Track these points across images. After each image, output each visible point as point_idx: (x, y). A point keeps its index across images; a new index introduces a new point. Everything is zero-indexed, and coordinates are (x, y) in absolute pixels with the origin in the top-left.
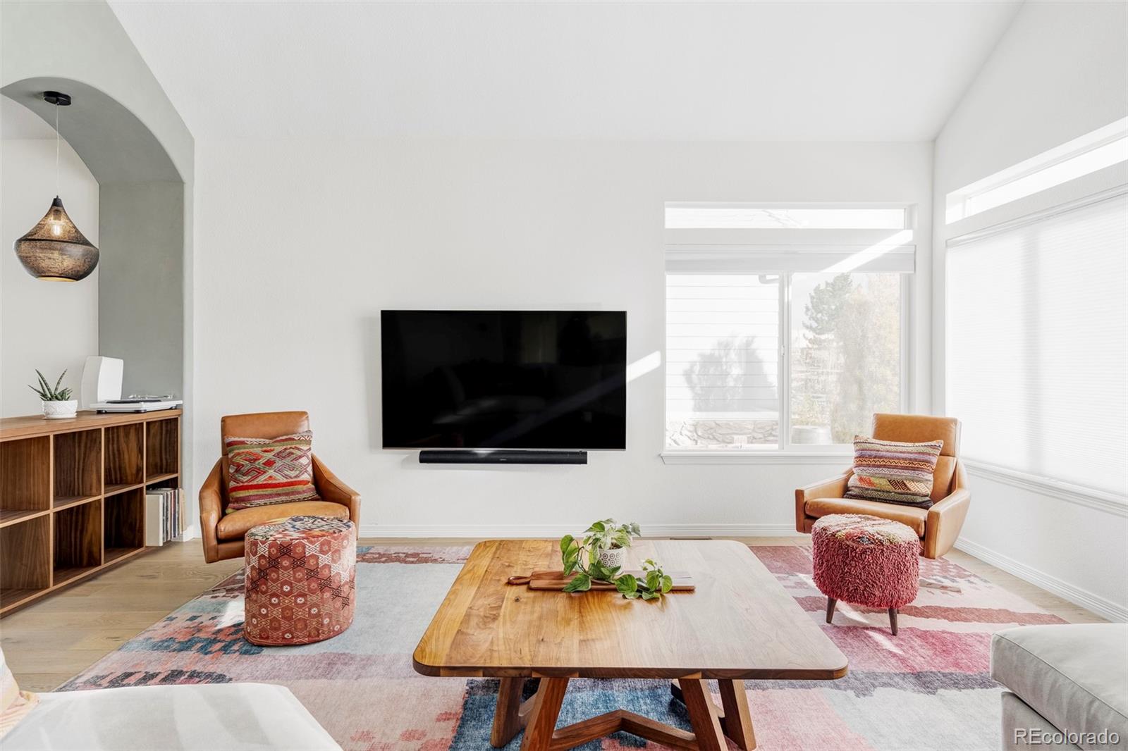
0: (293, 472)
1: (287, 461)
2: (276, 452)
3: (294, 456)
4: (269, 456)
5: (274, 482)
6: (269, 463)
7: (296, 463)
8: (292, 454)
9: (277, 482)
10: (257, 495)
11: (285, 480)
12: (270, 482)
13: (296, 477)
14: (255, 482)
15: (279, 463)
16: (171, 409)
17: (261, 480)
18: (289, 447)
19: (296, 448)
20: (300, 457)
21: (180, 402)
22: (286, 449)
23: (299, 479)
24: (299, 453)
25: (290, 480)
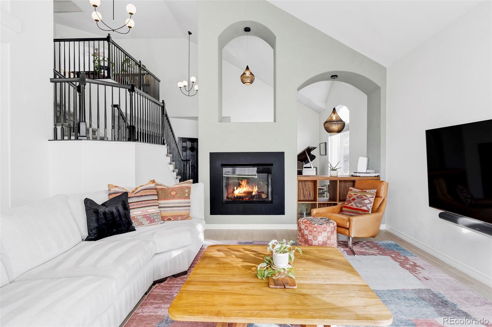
0: (360, 205)
1: (359, 200)
2: (357, 195)
3: (363, 198)
4: (355, 196)
5: (352, 207)
6: (354, 199)
7: (363, 201)
8: (362, 197)
9: (353, 207)
10: (346, 210)
11: (356, 207)
12: (351, 207)
13: (361, 207)
14: (347, 206)
15: (356, 200)
16: (375, 176)
17: (349, 205)
18: (362, 194)
19: (365, 195)
20: (365, 199)
21: (379, 174)
22: (361, 195)
23: (361, 208)
24: (365, 198)
25: (357, 208)
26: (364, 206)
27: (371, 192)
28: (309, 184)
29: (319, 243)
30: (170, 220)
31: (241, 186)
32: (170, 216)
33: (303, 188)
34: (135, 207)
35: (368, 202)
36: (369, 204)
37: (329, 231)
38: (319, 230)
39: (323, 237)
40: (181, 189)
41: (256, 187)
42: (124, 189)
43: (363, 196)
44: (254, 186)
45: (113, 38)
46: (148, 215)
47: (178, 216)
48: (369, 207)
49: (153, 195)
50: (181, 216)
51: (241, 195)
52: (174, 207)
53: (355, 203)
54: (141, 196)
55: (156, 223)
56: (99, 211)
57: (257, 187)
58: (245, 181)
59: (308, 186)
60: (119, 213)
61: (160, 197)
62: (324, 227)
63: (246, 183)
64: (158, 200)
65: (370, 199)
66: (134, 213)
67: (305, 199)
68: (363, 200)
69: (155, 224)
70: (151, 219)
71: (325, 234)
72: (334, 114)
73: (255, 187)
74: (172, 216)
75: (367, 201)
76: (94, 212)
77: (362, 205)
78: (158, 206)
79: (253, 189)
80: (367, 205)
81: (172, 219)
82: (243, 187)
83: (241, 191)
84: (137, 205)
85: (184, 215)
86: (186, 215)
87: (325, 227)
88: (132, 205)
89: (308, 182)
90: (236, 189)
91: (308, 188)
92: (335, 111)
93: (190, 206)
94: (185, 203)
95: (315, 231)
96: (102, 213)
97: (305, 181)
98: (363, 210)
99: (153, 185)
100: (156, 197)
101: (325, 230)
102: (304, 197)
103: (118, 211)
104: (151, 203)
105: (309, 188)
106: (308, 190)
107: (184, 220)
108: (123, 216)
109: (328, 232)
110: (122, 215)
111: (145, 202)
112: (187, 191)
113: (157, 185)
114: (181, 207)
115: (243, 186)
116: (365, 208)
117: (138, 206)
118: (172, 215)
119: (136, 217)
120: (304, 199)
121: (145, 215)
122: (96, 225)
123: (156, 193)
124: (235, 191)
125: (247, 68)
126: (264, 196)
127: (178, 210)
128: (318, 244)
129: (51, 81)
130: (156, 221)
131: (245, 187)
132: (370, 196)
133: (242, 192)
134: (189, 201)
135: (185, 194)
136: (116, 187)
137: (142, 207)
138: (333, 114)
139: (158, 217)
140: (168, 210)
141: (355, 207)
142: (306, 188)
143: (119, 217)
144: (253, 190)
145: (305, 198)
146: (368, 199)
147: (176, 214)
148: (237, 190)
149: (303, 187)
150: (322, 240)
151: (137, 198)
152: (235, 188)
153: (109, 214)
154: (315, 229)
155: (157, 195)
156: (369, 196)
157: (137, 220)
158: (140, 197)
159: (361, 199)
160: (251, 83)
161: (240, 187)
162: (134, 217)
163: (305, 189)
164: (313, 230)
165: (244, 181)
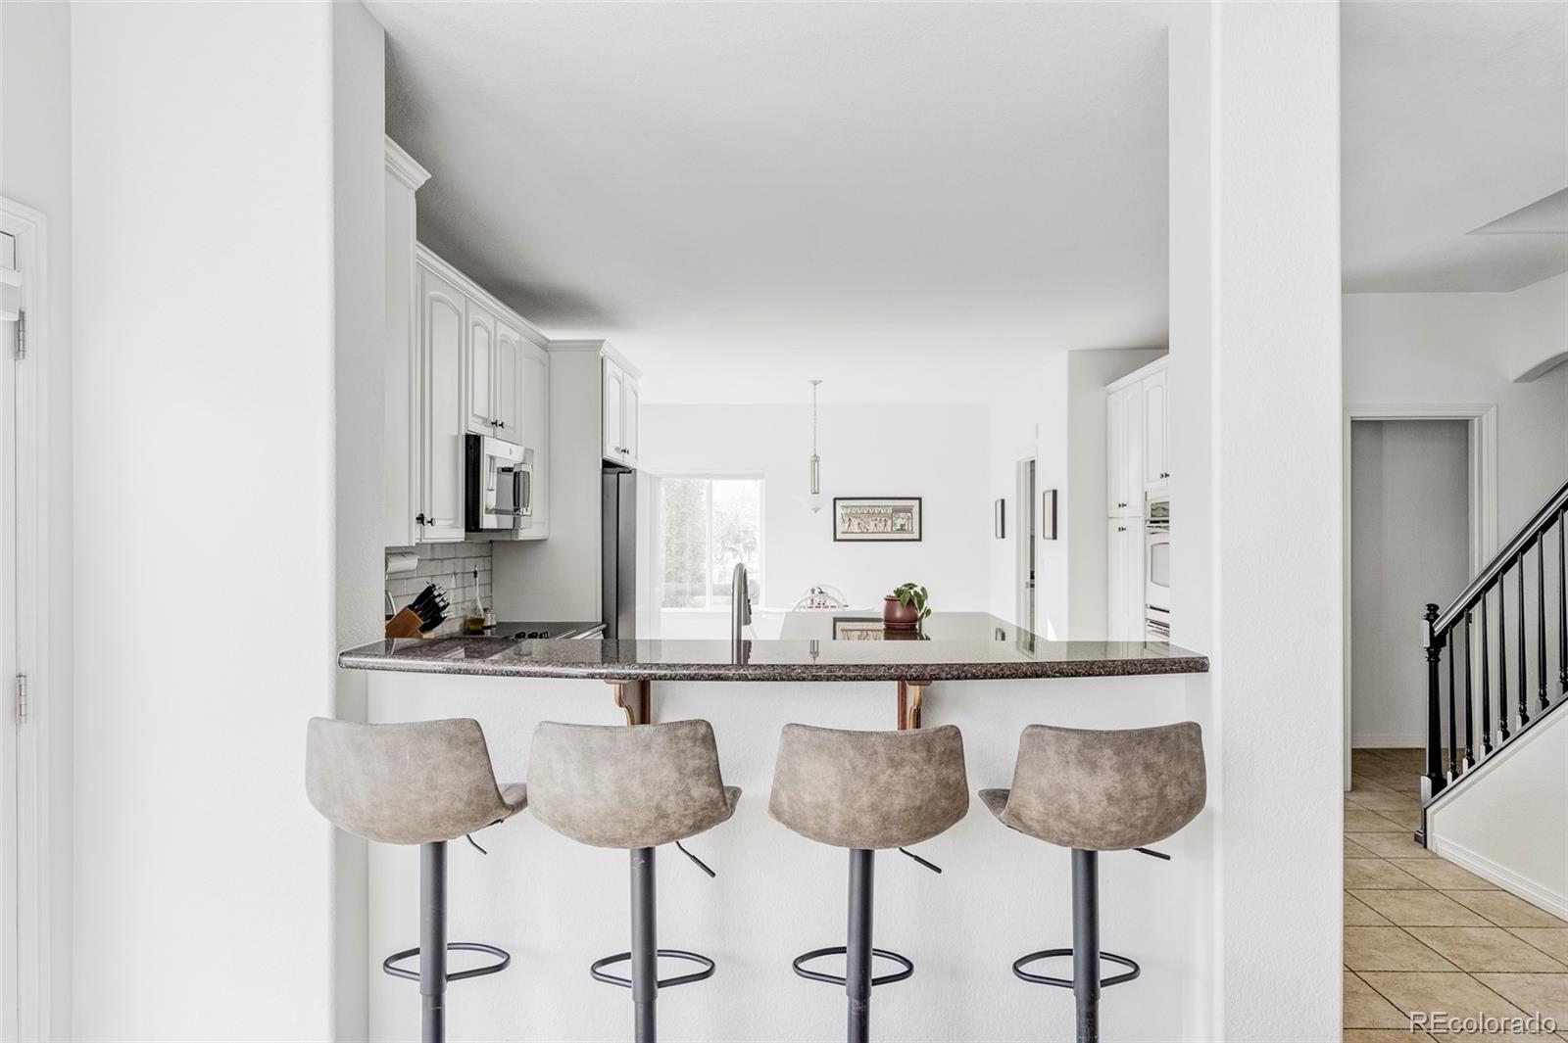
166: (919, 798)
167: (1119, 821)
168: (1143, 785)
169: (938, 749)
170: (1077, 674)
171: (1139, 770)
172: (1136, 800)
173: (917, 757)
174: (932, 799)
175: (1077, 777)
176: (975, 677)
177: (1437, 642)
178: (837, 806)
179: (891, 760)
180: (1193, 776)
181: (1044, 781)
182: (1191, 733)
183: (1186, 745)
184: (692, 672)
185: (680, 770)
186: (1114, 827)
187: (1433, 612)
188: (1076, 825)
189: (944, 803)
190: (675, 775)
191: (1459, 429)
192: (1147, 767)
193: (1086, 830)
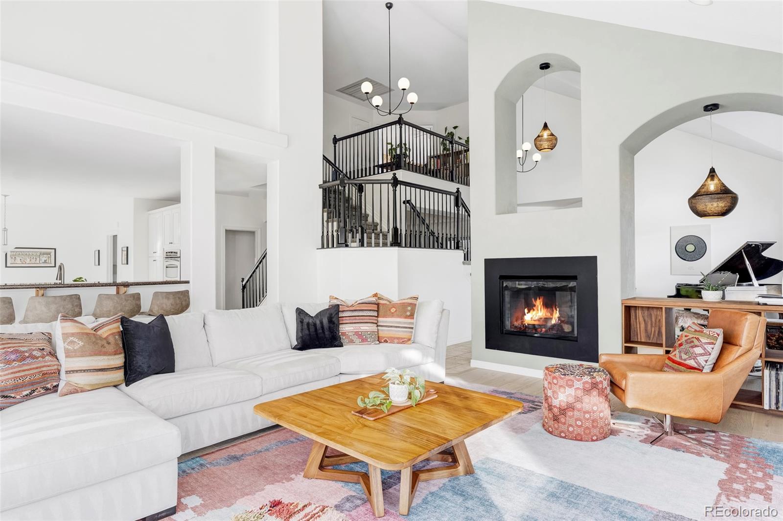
2: (688, 337)
3: (693, 344)
5: (675, 358)
6: (681, 345)
7: (691, 350)
10: (667, 363)
13: (685, 360)
14: (670, 356)
15: (684, 347)
18: (695, 336)
19: (698, 339)
20: (696, 346)
22: (692, 338)
24: (697, 343)
25: (680, 360)
26: (691, 359)
27: (711, 333)
28: (657, 315)
29: (562, 404)
30: (387, 342)
31: (534, 308)
32: (387, 337)
33: (645, 321)
34: (347, 322)
35: (701, 352)
36: (701, 355)
37: (578, 388)
38: (561, 382)
39: (567, 396)
40: (403, 305)
41: (557, 310)
42: (343, 301)
43: (695, 340)
44: (554, 309)
45: (406, 118)
46: (360, 333)
47: (395, 338)
48: (700, 361)
49: (371, 310)
50: (398, 338)
51: (536, 323)
52: (391, 327)
53: (680, 352)
54: (355, 310)
55: (369, 343)
56: (304, 321)
57: (559, 311)
58: (541, 300)
59: (656, 318)
60: (323, 325)
61: (380, 313)
62: (569, 380)
63: (541, 303)
64: (377, 317)
65: (705, 346)
66: (346, 329)
67: (650, 341)
68: (692, 347)
69: (367, 344)
70: (363, 338)
71: (570, 391)
72: (712, 179)
73: (555, 311)
74: (388, 338)
75: (698, 350)
76: (300, 321)
77: (688, 357)
78: (376, 323)
79: (552, 314)
80: (698, 358)
81: (389, 342)
82: (538, 310)
83: (535, 316)
84: (350, 319)
85: (402, 338)
86: (404, 338)
87: (571, 380)
88: (346, 320)
89: (655, 310)
90: (527, 313)
91: (656, 321)
92: (713, 174)
93: (412, 328)
94: (405, 323)
95: (555, 384)
96: (306, 324)
97: (649, 308)
98: (688, 365)
99: (374, 299)
100: (375, 314)
101: (571, 385)
102: (648, 337)
103: (322, 323)
104: (367, 319)
105: (658, 321)
106: (655, 324)
107: (401, 343)
108: (327, 329)
109: (576, 388)
110: (325, 329)
111: (359, 317)
112: (409, 308)
113: (379, 298)
114: (399, 327)
115: (538, 308)
116: (692, 363)
117: (351, 321)
118: (389, 336)
119: (347, 333)
120: (648, 341)
121: (357, 332)
122: (301, 335)
123: (377, 309)
124: (525, 316)
125: (546, 126)
126: (567, 328)
127: (396, 331)
128: (560, 405)
129: (320, 188)
130: (369, 340)
131: (541, 311)
132: (707, 342)
133: (537, 318)
134: (413, 322)
135: (406, 312)
136: (336, 298)
137: (355, 323)
138: (709, 179)
139: (373, 337)
140: (384, 330)
141: (677, 359)
142: (652, 321)
143: (322, 330)
144: (552, 316)
145: (650, 339)
146: (701, 346)
147: (393, 336)
148: (529, 314)
149: (646, 318)
150: (565, 401)
151: (351, 312)
152: (526, 311)
153: (311, 325)
154: (555, 381)
155: (378, 311)
156: (704, 340)
157: (348, 337)
158: (355, 312)
159: (690, 345)
160: (552, 149)
161: (534, 310)
162: (345, 332)
163: (650, 322)
164: (553, 382)
165: (539, 299)
166: (131, 307)
167: (174, 309)
168: (178, 301)
169: (136, 297)
170: (163, 284)
171: (177, 298)
172: (177, 304)
173: (131, 299)
174: (134, 308)
175: (165, 301)
176: (140, 285)
177: (244, 287)
178: (112, 310)
179: (126, 299)
180: (187, 300)
181: (158, 303)
182: (187, 292)
183: (186, 294)
184: (69, 285)
185: (73, 305)
186: (172, 310)
187: (243, 279)
188: (165, 311)
189: (136, 309)
190: (71, 306)
191: (253, 233)
192: (179, 298)
193: (167, 311)
